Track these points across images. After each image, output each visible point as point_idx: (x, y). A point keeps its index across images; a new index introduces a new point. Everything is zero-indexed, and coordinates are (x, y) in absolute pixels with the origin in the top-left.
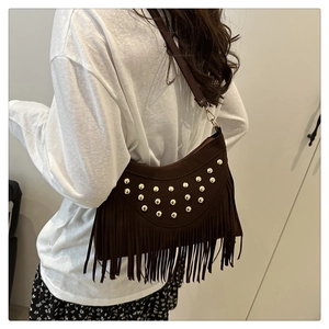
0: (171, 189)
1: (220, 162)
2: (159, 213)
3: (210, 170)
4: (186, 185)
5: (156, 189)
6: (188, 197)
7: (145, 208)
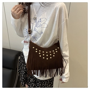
0: (47, 52)
1: (58, 48)
2: (44, 58)
3: (56, 49)
4: (50, 52)
5: (43, 52)
6: (51, 55)
7: (40, 56)
